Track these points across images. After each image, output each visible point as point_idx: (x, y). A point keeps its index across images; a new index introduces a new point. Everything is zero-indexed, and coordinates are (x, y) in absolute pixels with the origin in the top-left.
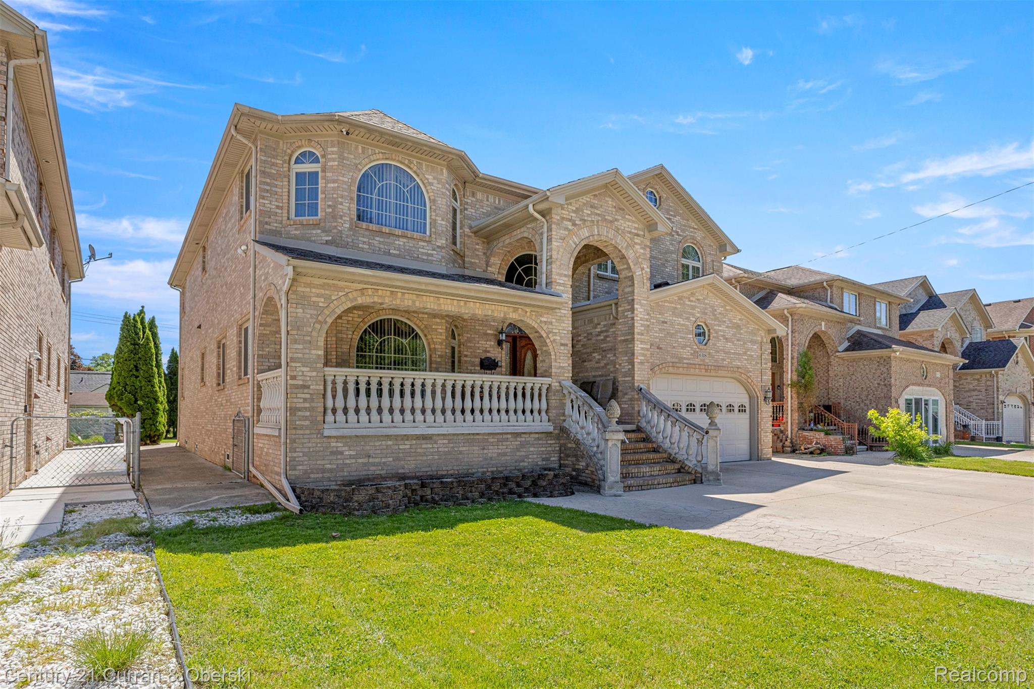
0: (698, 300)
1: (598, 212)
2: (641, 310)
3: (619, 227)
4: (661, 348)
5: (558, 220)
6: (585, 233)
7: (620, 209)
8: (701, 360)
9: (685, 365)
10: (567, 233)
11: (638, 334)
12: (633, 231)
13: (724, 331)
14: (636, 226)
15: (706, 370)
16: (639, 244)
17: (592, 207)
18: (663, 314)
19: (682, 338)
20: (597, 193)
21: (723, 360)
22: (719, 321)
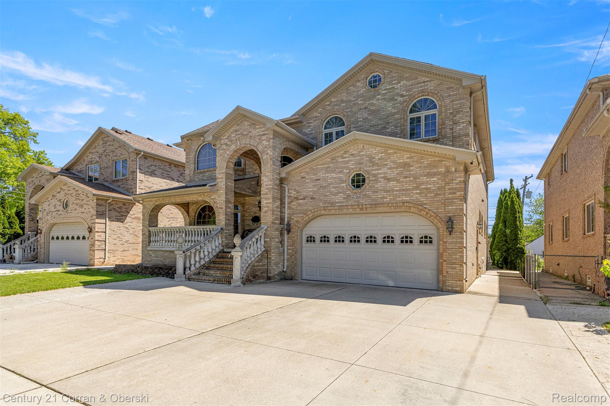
0: (352, 155)
1: (240, 132)
2: (266, 180)
3: (252, 135)
4: (314, 198)
5: (219, 147)
6: (233, 147)
7: (252, 124)
8: (355, 202)
9: (337, 208)
10: (223, 151)
11: (264, 194)
12: (261, 133)
13: (384, 173)
14: (263, 129)
15: (362, 209)
16: (265, 140)
17: (236, 132)
18: (317, 174)
19: (334, 188)
20: (239, 123)
21: (383, 198)
22: (379, 166)
